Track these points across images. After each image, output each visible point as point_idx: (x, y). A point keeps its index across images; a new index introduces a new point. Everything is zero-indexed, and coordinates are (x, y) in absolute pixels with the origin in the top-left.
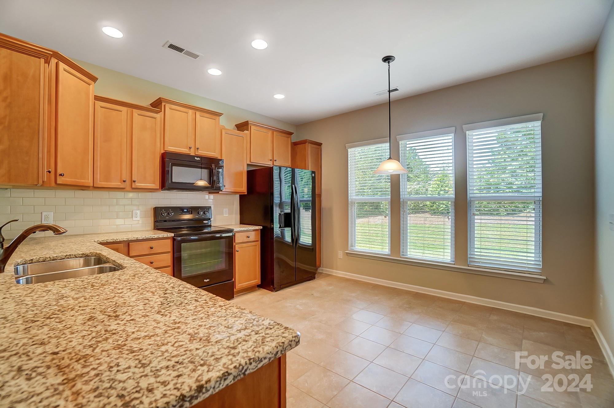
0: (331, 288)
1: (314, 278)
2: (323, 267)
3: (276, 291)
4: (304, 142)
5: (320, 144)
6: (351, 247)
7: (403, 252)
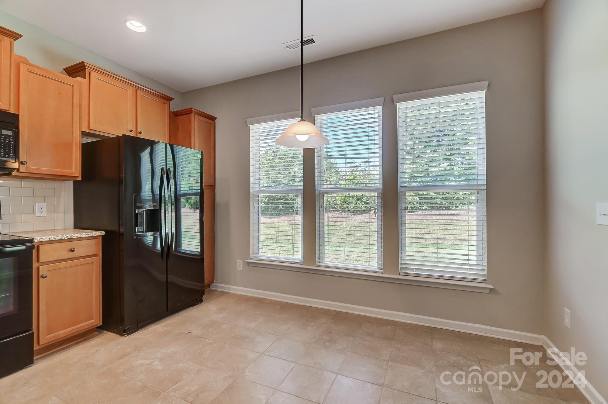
0: (222, 316)
1: (201, 301)
2: (216, 283)
3: (129, 334)
4: (188, 112)
5: (213, 119)
6: (253, 254)
7: (319, 259)
